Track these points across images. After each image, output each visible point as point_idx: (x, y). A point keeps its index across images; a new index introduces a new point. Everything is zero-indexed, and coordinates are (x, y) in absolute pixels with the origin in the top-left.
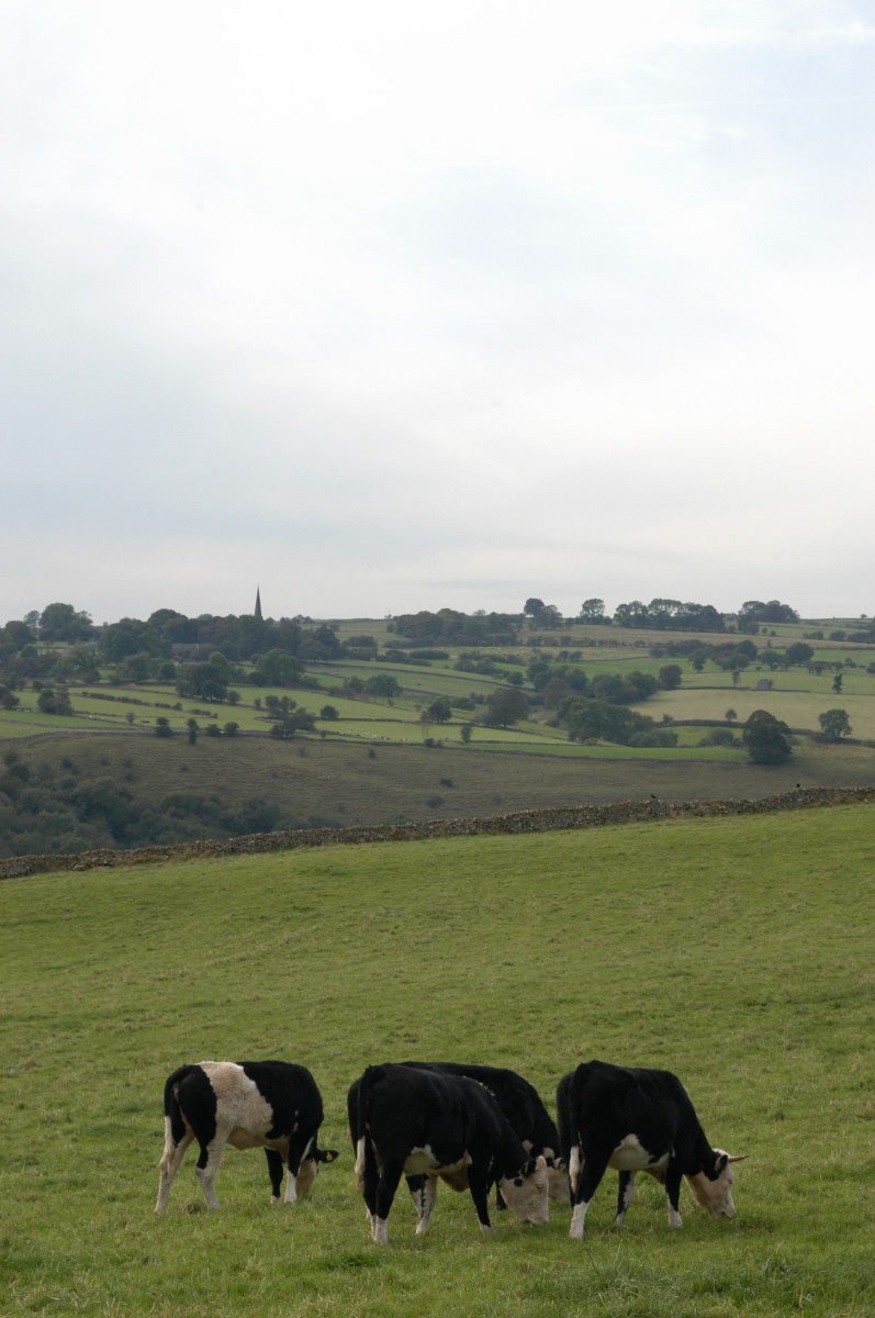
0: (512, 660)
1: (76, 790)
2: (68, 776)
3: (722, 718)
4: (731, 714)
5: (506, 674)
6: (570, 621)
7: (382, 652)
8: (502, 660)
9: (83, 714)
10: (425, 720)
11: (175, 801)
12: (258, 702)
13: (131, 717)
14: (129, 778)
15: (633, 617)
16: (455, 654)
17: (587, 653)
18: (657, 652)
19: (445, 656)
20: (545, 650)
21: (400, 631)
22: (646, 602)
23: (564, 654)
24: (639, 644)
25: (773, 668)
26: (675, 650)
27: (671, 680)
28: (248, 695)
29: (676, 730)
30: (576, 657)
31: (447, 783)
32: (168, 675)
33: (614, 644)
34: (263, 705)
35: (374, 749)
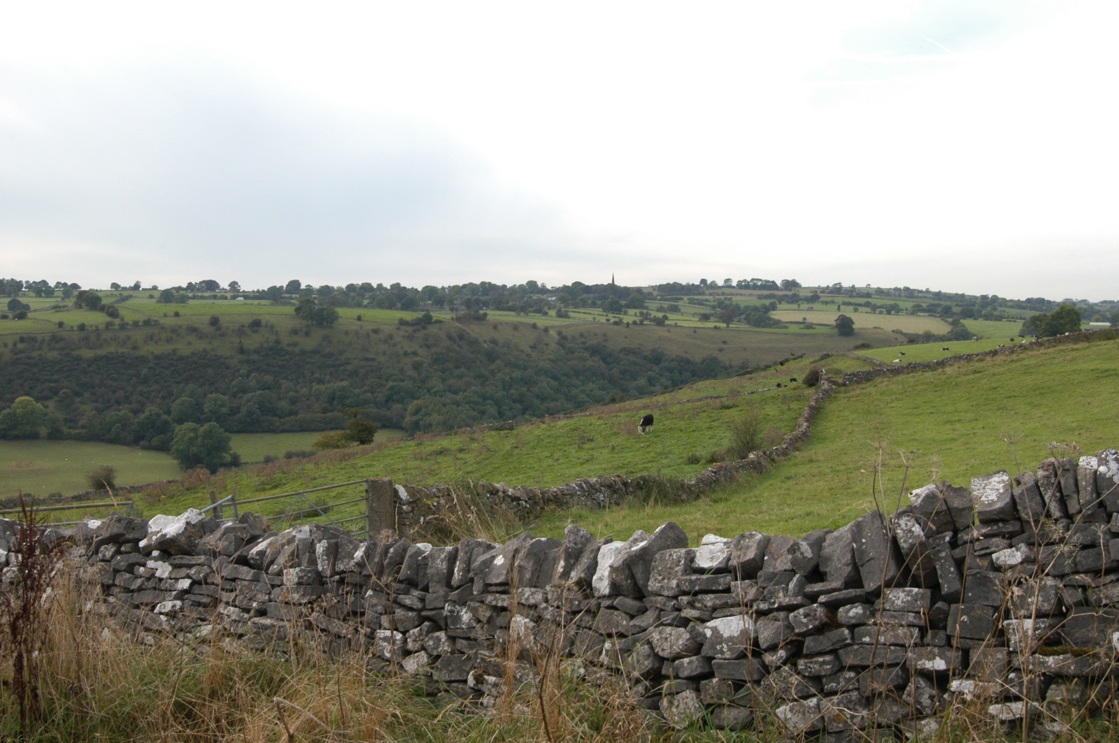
0: (707, 300)
1: (588, 345)
2: (583, 340)
3: (801, 320)
4: (805, 319)
5: (710, 306)
6: (722, 287)
7: (659, 298)
8: (703, 300)
9: (574, 318)
10: (700, 320)
11: (624, 349)
12: (636, 314)
13: (594, 319)
14: (606, 340)
15: (744, 285)
16: (686, 298)
17: (734, 298)
18: (760, 297)
19: (682, 299)
20: (717, 297)
21: (659, 291)
22: (749, 280)
23: (726, 298)
24: (750, 295)
25: (808, 303)
26: (766, 297)
27: (773, 307)
28: (631, 311)
29: (787, 325)
30: (730, 299)
31: (725, 342)
32: (594, 305)
33: (741, 295)
34: (638, 314)
35: (695, 330)
